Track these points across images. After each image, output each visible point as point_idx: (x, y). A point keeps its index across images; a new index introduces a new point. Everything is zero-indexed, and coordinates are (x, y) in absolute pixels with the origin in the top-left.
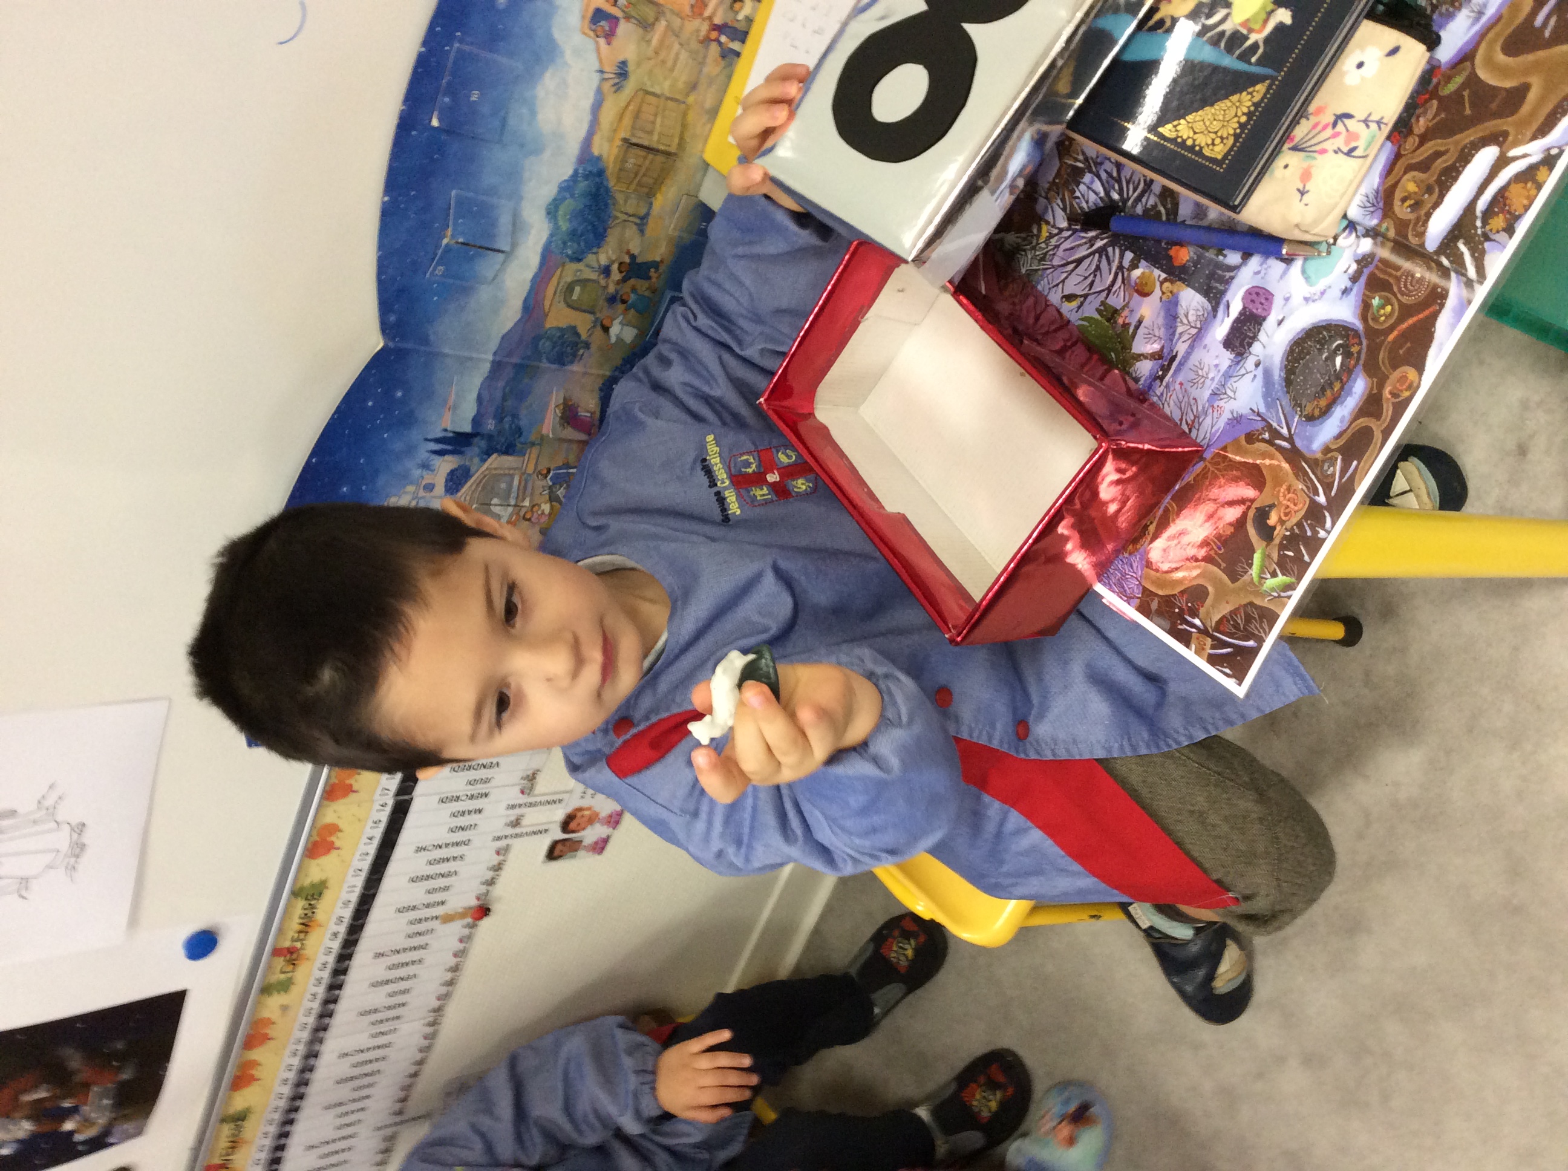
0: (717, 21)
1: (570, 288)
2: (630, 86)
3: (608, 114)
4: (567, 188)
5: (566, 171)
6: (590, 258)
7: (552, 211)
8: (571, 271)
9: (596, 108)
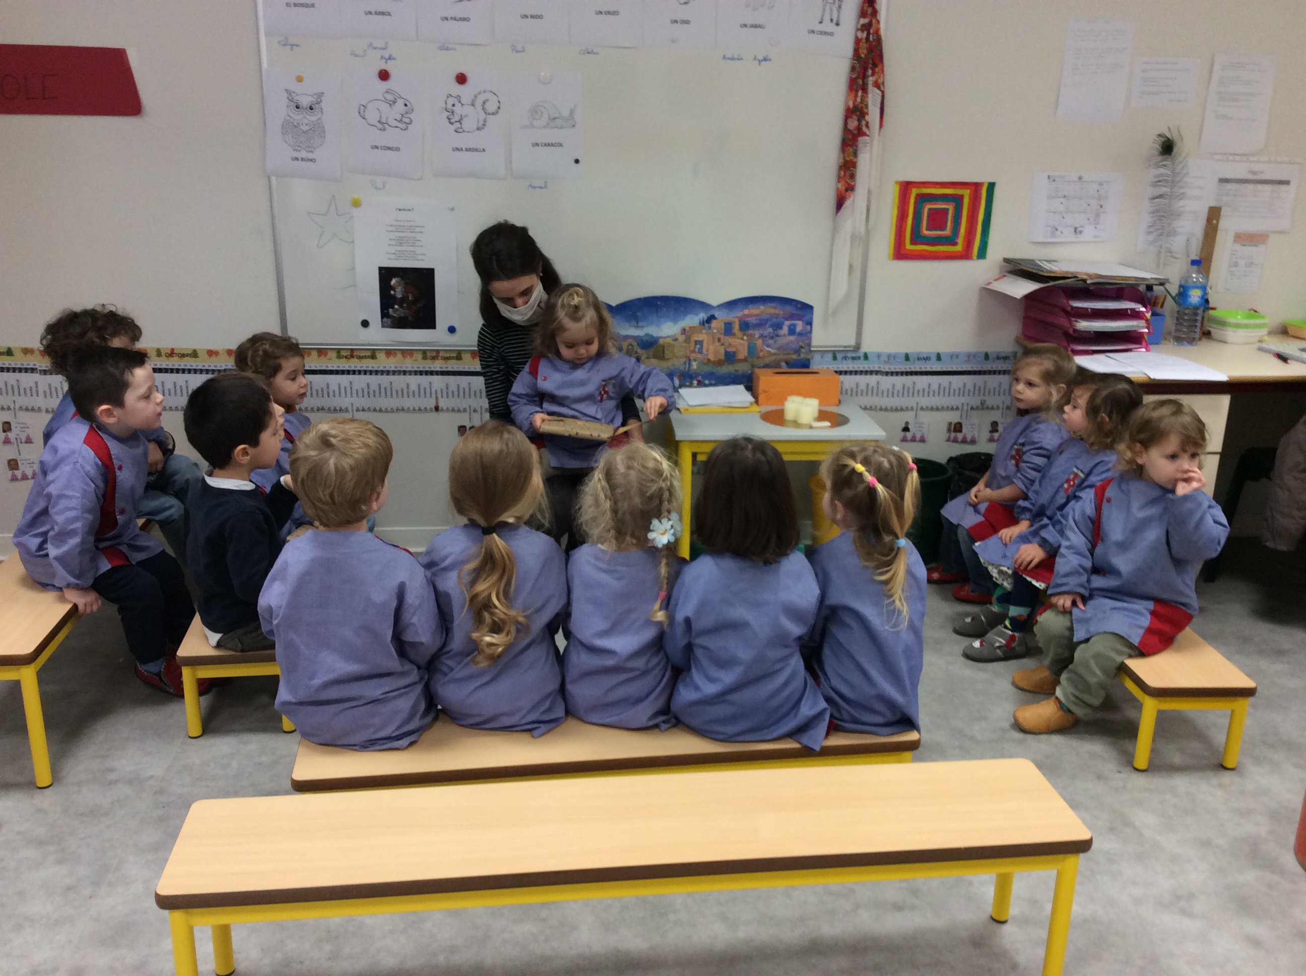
0: (691, 358)
1: (631, 345)
2: (675, 343)
3: (668, 340)
4: (652, 336)
5: (655, 335)
6: (638, 347)
7: (647, 335)
8: (635, 344)
9: (668, 337)
